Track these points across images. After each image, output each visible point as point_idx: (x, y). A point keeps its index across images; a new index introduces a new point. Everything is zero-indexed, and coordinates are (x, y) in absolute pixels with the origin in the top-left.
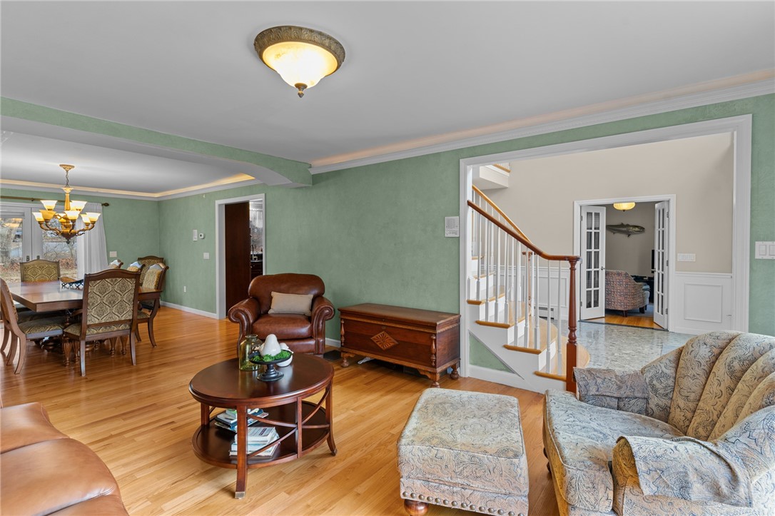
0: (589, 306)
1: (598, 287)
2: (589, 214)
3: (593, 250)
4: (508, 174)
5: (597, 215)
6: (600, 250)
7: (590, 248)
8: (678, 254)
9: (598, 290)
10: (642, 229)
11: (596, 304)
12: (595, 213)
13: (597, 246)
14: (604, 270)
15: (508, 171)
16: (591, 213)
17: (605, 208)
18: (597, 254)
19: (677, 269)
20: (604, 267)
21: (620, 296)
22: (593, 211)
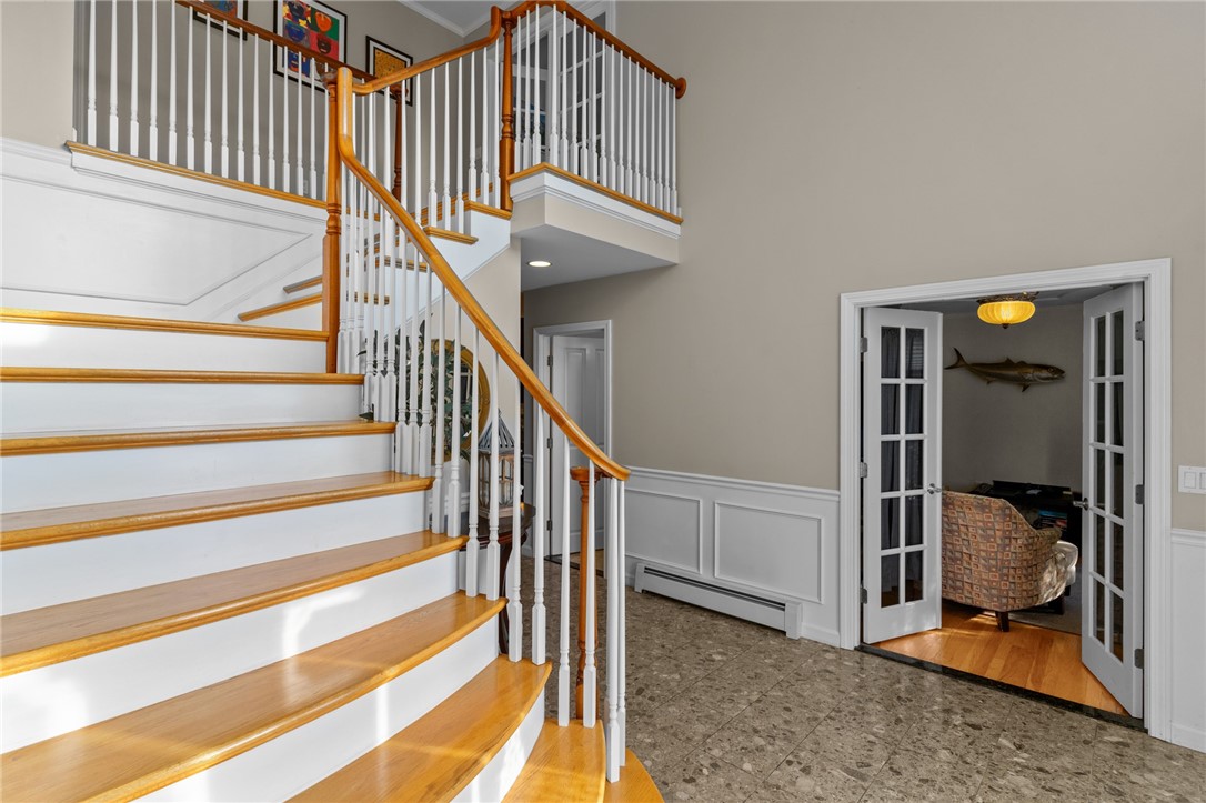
0: (889, 598)
1: (920, 542)
2: (890, 335)
3: (902, 437)
4: (675, 229)
5: (915, 335)
6: (925, 436)
7: (895, 431)
8: (1182, 469)
9: (920, 554)
10: (1057, 373)
11: (914, 593)
12: (909, 332)
13: (916, 424)
14: (939, 496)
15: (678, 221)
16: (897, 331)
17: (940, 316)
18: (916, 450)
19: (1176, 522)
20: (939, 485)
21: (989, 568)
22: (903, 322)
